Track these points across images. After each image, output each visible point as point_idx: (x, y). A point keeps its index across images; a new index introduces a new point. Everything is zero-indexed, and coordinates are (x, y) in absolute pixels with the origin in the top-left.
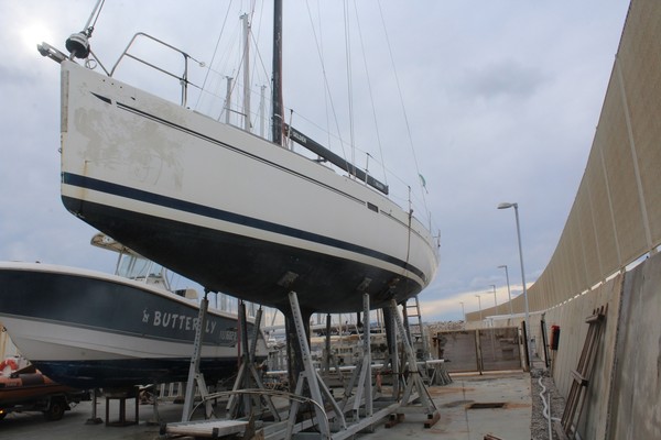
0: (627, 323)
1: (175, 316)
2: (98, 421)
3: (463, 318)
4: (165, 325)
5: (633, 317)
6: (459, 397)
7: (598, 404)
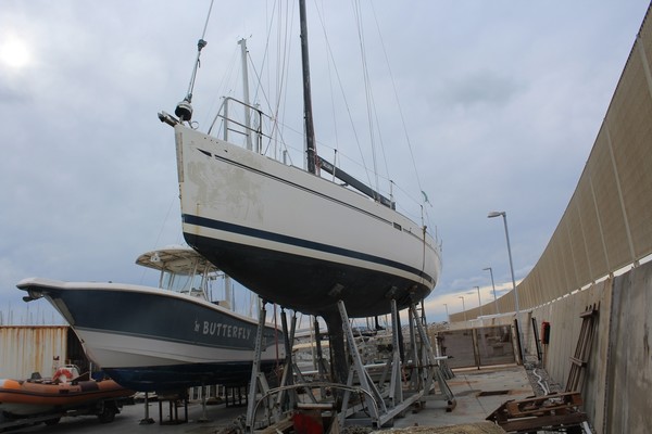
0: (619, 316)
1: (219, 325)
2: (151, 422)
3: (447, 319)
4: (212, 333)
5: (623, 311)
6: (466, 388)
7: (596, 381)
